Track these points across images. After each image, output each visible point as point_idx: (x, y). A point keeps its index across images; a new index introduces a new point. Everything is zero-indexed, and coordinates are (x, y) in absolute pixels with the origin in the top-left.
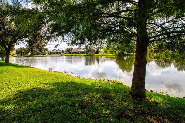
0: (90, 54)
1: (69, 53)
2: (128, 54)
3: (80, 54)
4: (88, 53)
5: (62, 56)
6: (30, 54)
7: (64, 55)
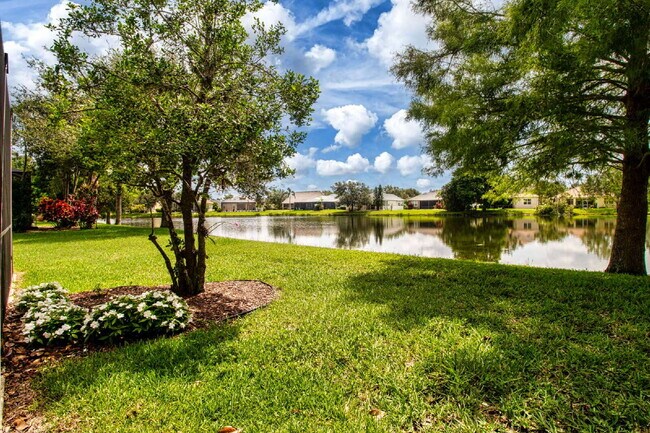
0: (351, 210)
1: (280, 208)
2: (484, 210)
3: (318, 209)
4: (344, 208)
5: (258, 215)
6: (157, 210)
7: (264, 213)
